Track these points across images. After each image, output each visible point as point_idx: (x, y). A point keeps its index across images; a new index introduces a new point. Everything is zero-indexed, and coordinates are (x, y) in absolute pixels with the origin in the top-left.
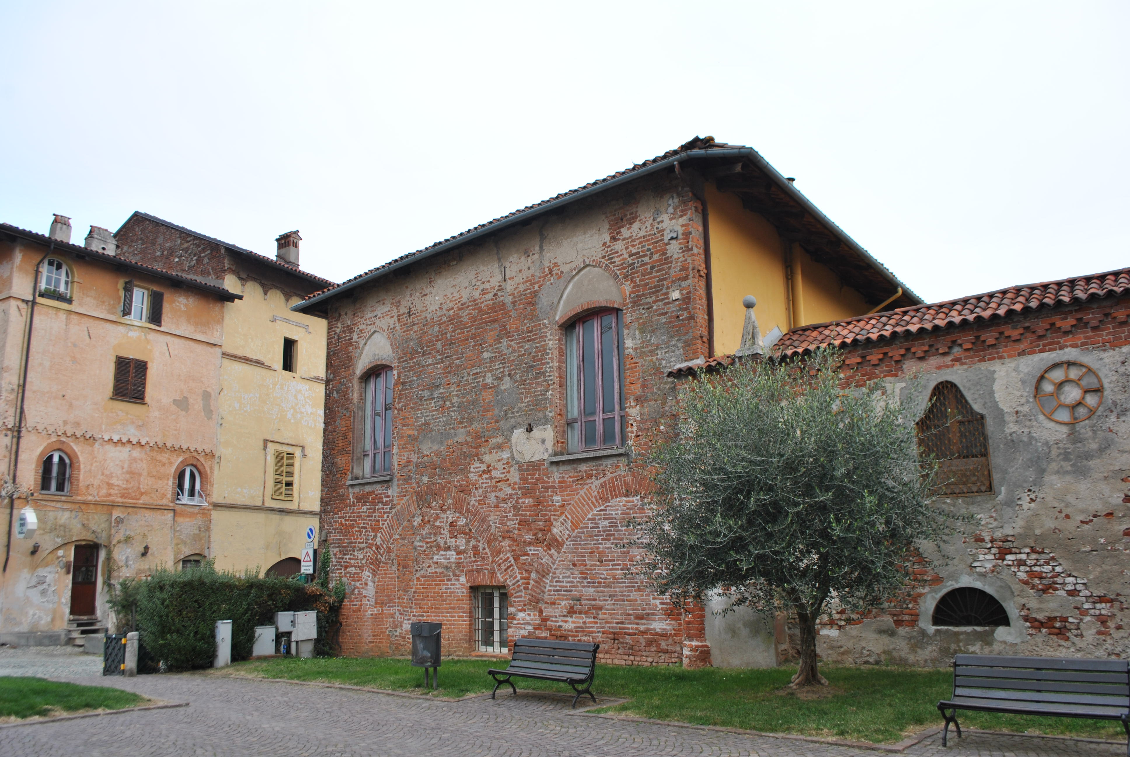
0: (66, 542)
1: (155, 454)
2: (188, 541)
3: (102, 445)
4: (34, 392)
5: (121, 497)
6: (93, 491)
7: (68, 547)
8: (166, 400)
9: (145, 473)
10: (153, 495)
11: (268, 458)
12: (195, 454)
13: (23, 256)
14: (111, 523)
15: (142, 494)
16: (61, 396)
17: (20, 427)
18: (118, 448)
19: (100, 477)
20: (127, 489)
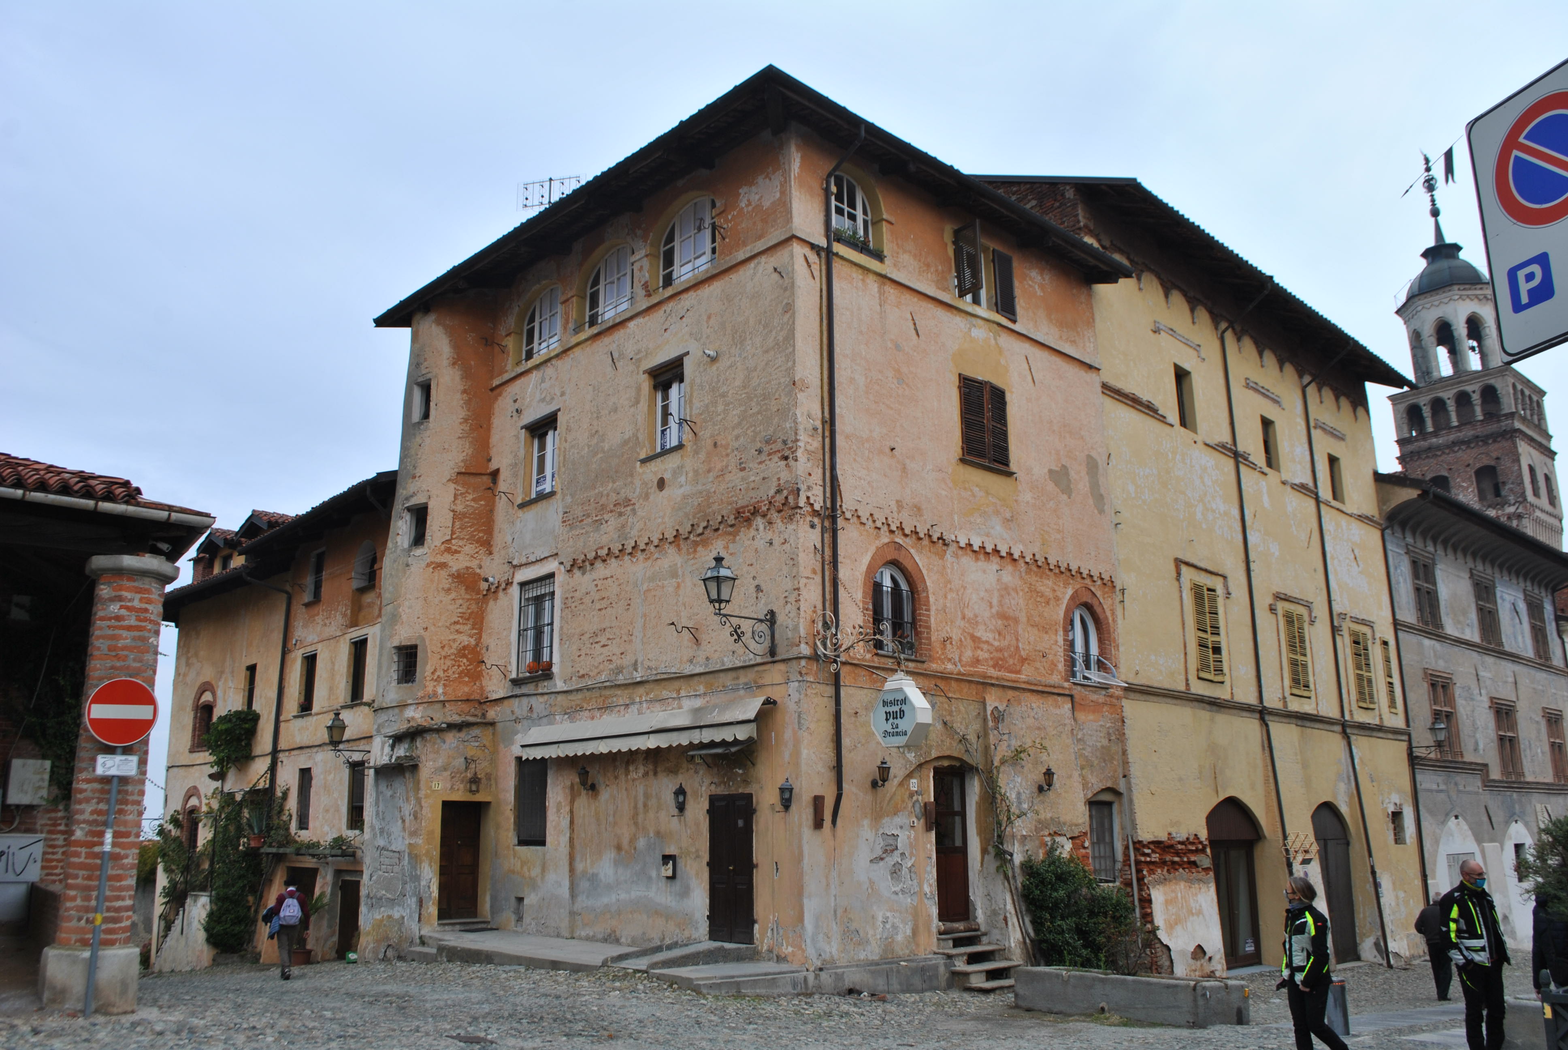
0: (923, 761)
1: (1033, 579)
2: (1096, 762)
3: (956, 556)
4: (847, 437)
5: (994, 667)
6: (952, 652)
7: (924, 771)
8: (1040, 471)
9: (1023, 619)
10: (1038, 665)
11: (1184, 595)
12: (1088, 581)
13: (802, 157)
14: (985, 720)
15: (1023, 660)
16: (888, 450)
17: (834, 508)
18: (980, 563)
19: (960, 623)
20: (999, 650)
